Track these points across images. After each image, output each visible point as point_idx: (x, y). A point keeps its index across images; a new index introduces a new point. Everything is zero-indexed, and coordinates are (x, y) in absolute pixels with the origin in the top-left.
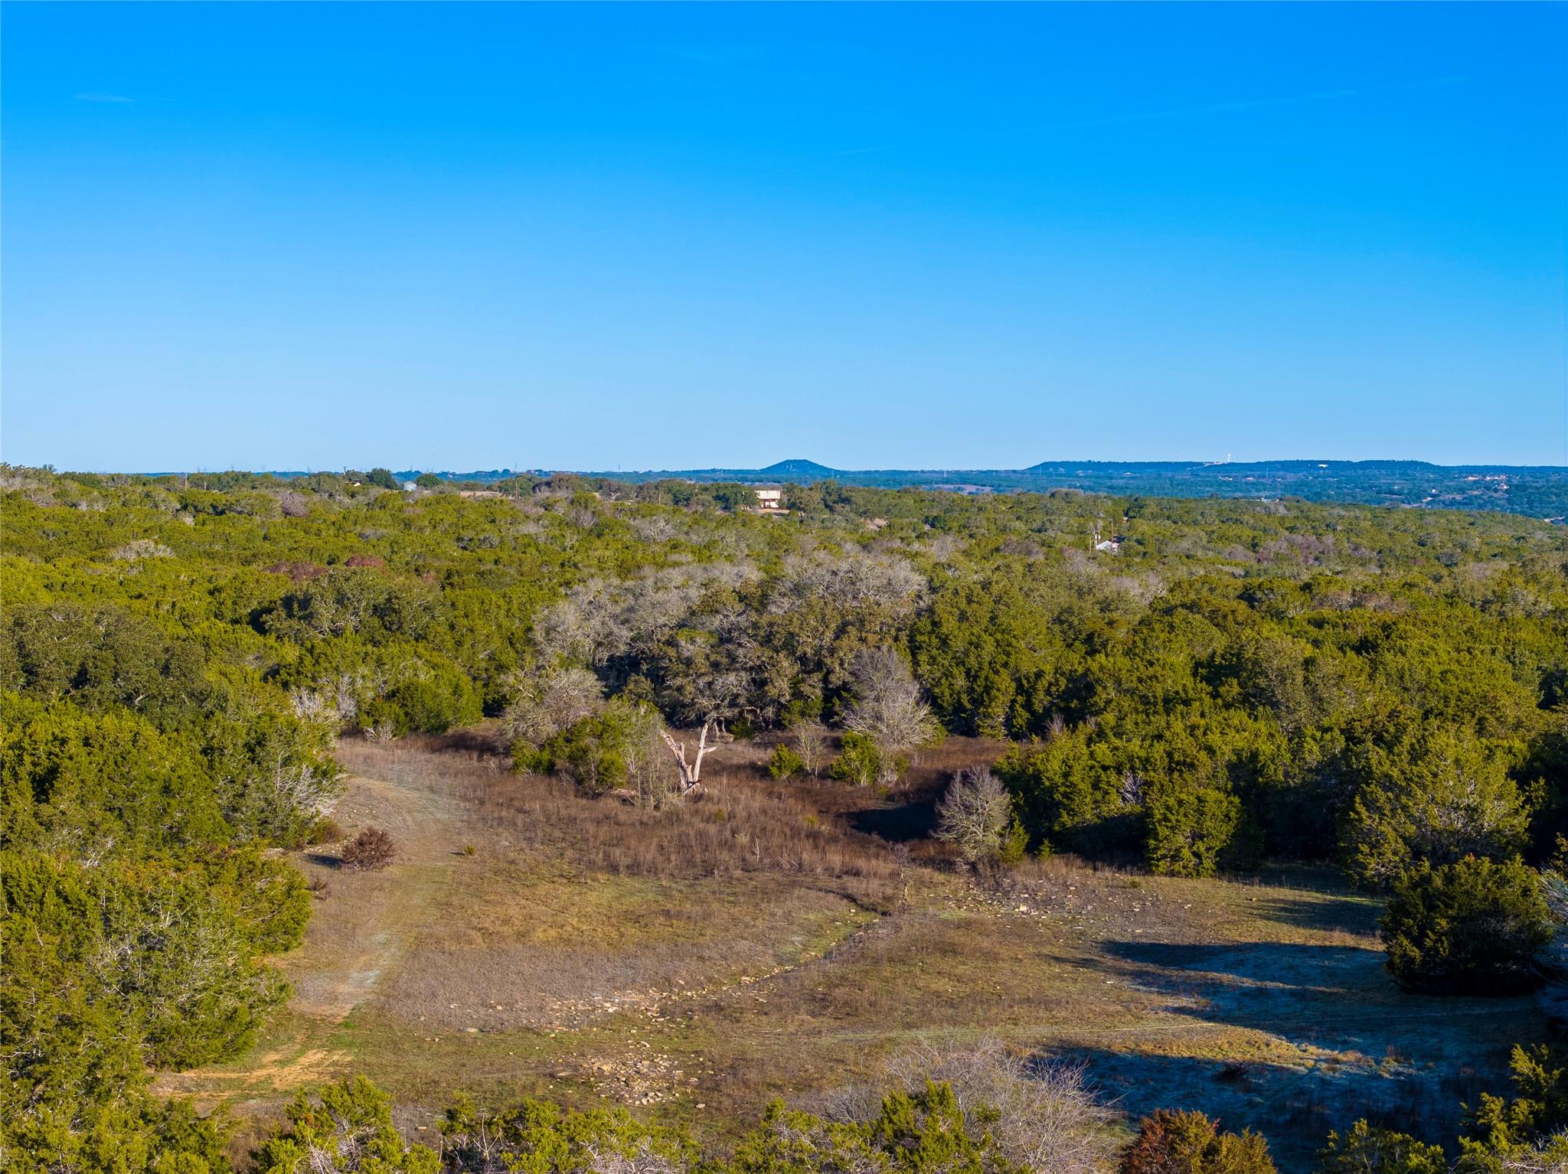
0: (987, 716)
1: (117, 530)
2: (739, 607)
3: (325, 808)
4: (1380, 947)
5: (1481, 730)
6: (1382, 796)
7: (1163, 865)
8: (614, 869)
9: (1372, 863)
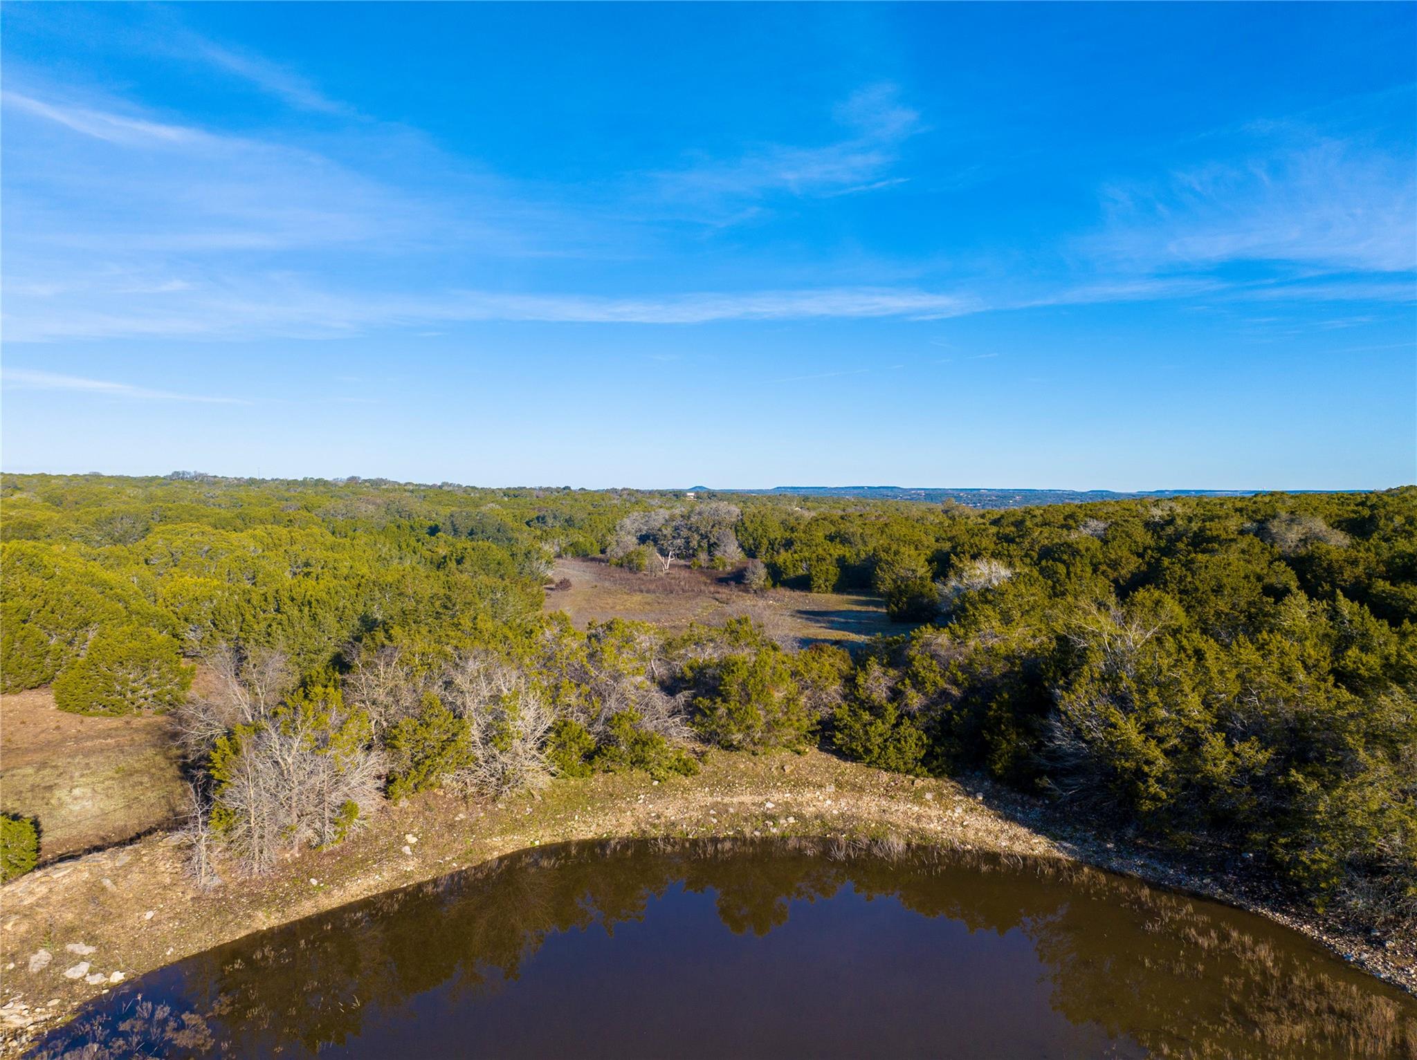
0: (760, 552)
1: (483, 501)
2: (681, 519)
3: (550, 574)
4: (884, 610)
5: (916, 548)
6: (885, 566)
7: (816, 589)
8: (642, 591)
9: (882, 587)
